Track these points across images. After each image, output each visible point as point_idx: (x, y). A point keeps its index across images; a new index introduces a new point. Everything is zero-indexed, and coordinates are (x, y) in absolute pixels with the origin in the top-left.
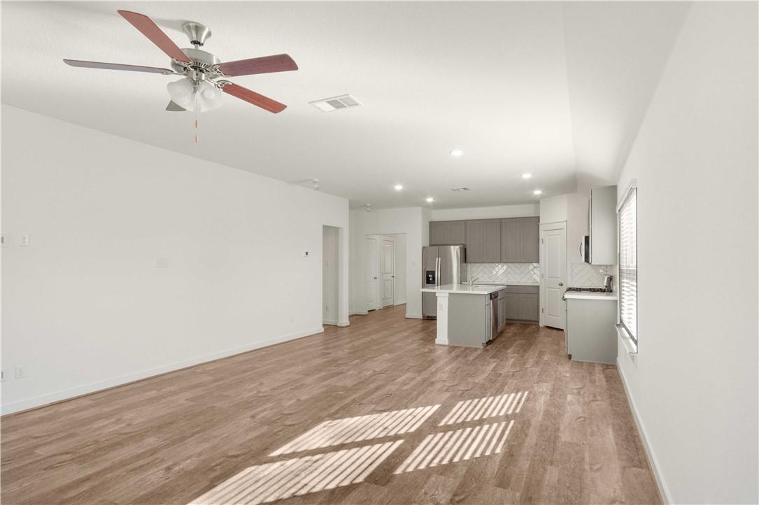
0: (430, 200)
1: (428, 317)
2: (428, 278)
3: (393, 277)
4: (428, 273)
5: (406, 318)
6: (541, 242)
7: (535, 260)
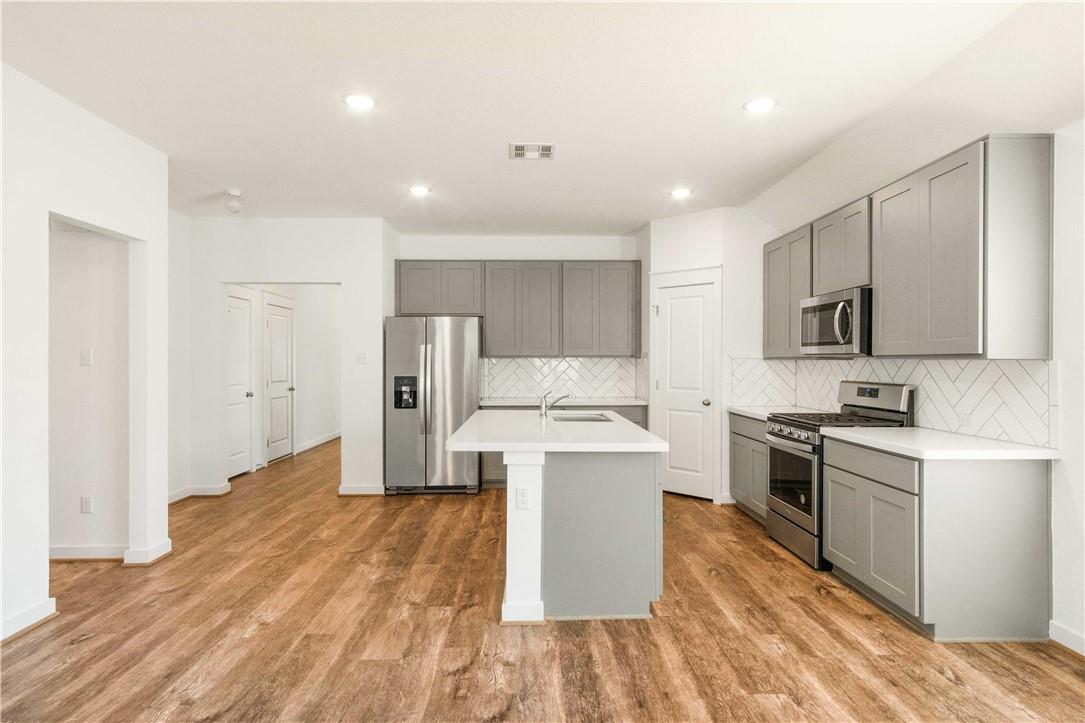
0: (420, 191)
1: (399, 488)
2: (398, 394)
3: (292, 389)
4: (399, 381)
5: (340, 496)
6: (652, 311)
7: (629, 352)
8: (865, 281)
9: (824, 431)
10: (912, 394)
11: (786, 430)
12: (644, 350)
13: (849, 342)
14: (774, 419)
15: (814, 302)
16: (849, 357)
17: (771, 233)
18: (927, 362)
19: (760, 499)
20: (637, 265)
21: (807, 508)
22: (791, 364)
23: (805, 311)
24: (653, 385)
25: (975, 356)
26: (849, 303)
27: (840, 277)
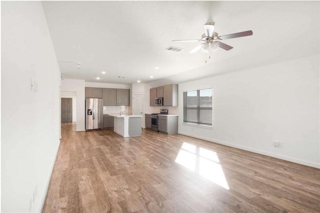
1: (88, 130)
2: (88, 112)
4: (88, 110)
5: (76, 132)
6: (133, 98)
7: (128, 105)
8: (163, 97)
9: (158, 115)
10: (168, 110)
11: (154, 115)
12: (131, 104)
13: (161, 104)
14: (152, 114)
15: (157, 99)
16: (161, 106)
17: (151, 88)
18: (169, 107)
19: (150, 125)
20: (129, 90)
21: (156, 125)
22: (154, 107)
23: (156, 100)
24: (133, 110)
25: (172, 106)
26: (161, 99)
27: (160, 96)
